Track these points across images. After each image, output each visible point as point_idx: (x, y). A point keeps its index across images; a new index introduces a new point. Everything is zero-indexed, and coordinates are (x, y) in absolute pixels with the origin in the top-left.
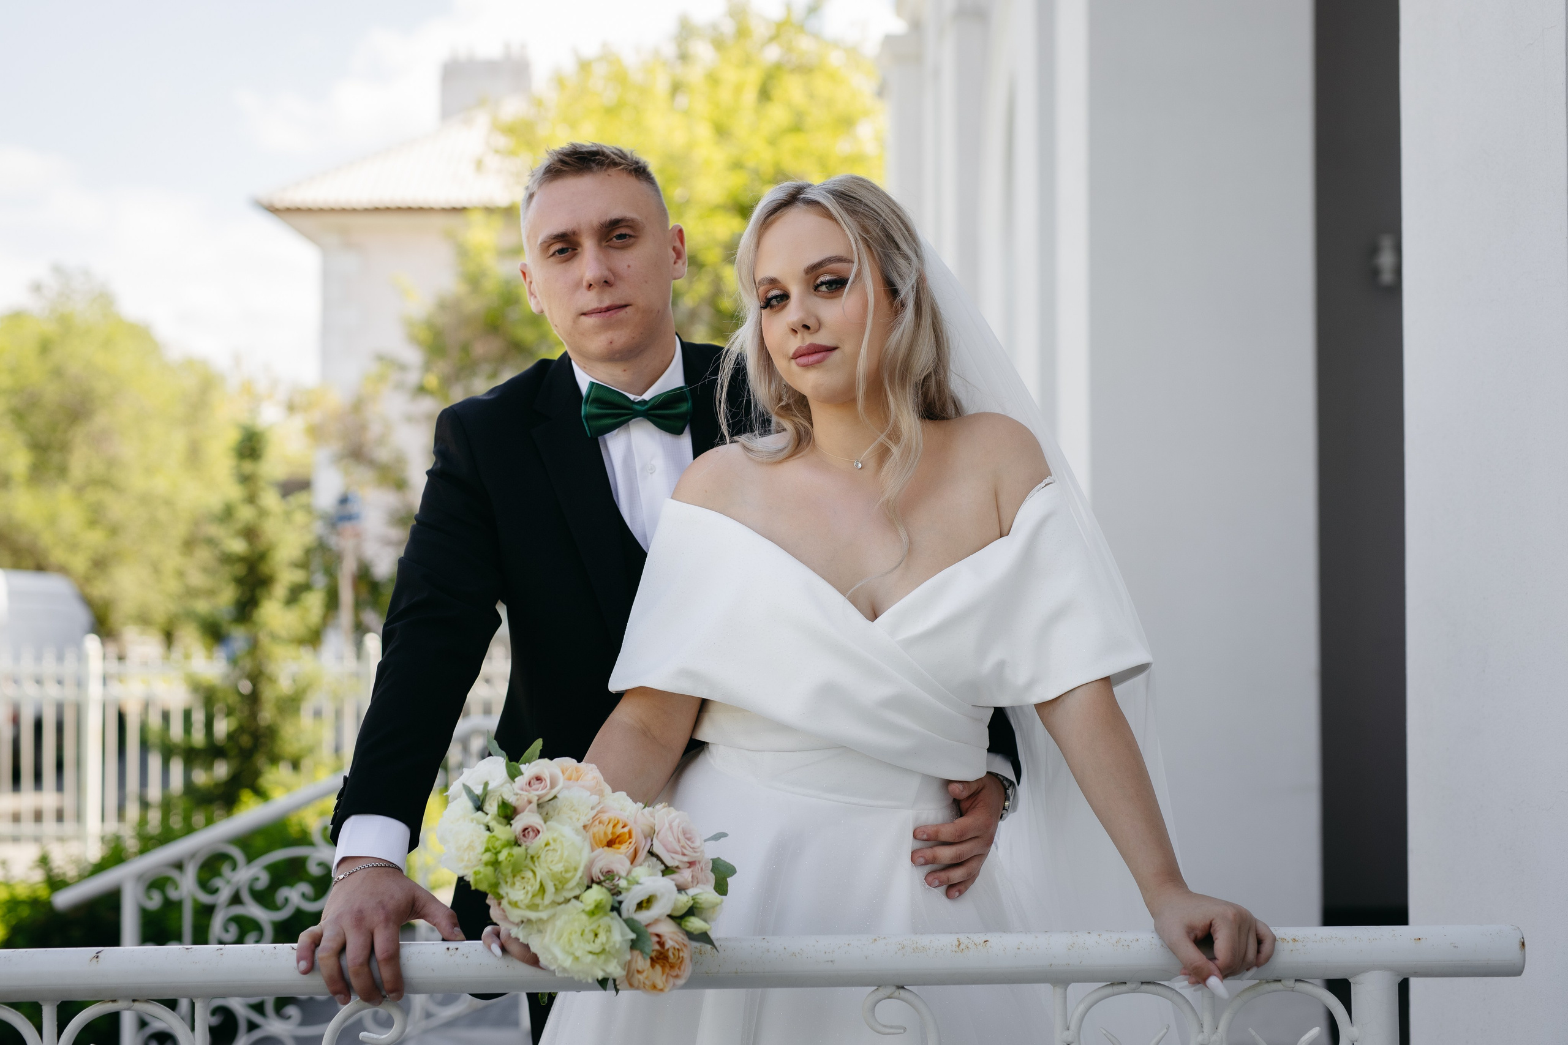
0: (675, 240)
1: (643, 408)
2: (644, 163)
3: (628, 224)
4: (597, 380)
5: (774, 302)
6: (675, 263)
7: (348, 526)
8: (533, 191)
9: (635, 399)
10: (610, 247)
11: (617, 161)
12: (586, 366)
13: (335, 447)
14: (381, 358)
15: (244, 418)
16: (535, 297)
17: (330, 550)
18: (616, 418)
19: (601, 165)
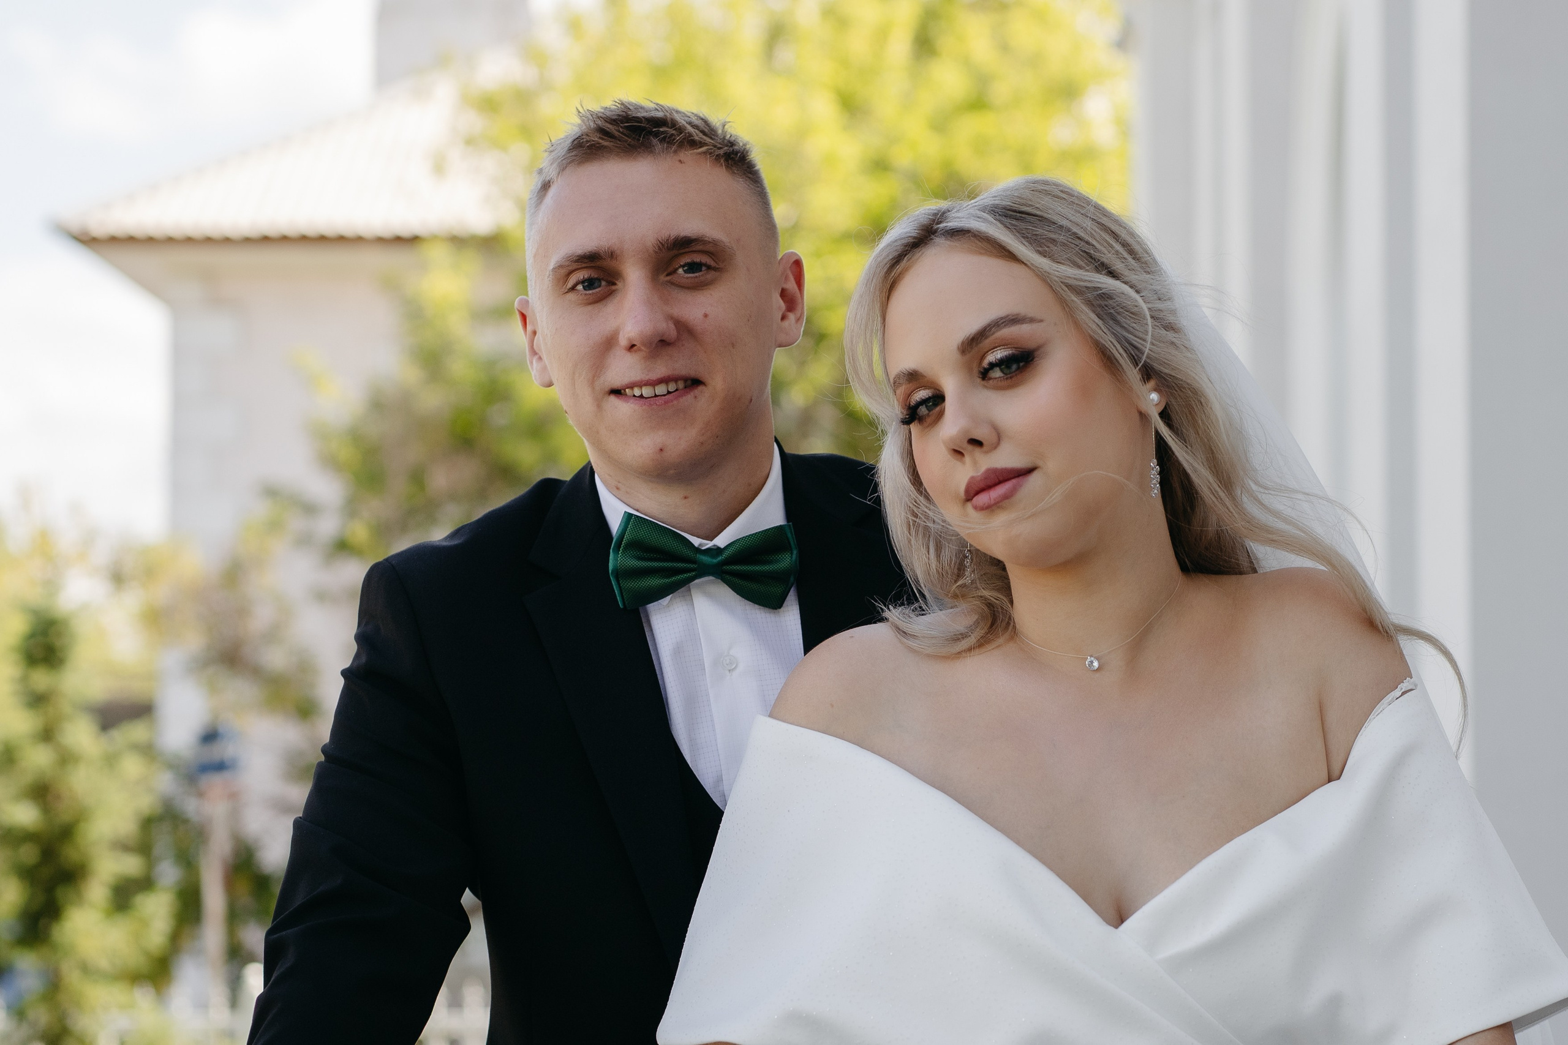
0: (786, 278)
1: (715, 561)
2: (745, 145)
3: (709, 248)
4: (637, 511)
5: (923, 410)
6: (783, 318)
7: (215, 782)
8: (548, 179)
9: (700, 545)
10: (673, 284)
11: (696, 138)
12: (620, 485)
13: (193, 642)
14: (272, 492)
15: (35, 596)
16: (540, 358)
17: (186, 821)
18: (668, 577)
19: (668, 143)
